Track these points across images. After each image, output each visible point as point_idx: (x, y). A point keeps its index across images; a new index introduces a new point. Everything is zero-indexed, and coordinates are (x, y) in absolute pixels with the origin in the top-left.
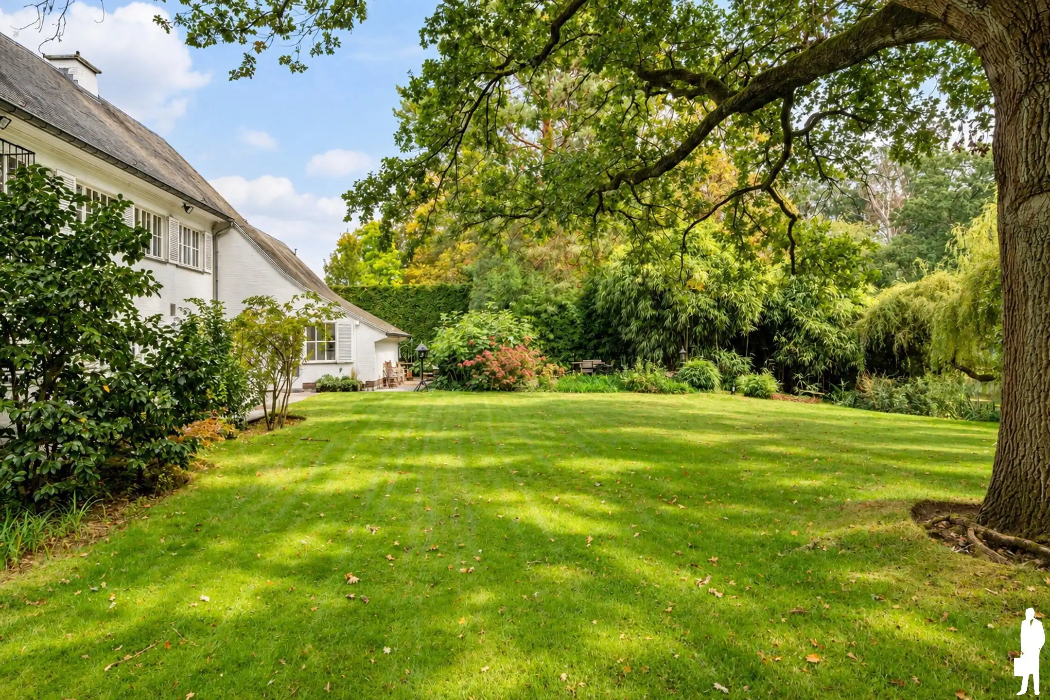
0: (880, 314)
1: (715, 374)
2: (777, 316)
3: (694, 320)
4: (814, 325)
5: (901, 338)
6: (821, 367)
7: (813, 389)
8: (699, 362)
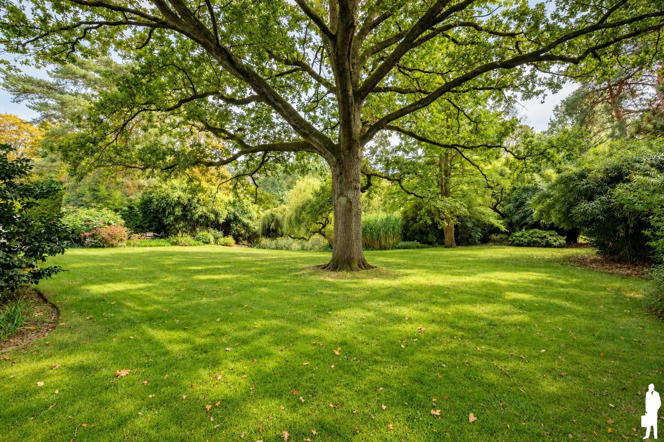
0: (266, 217)
1: (212, 239)
2: (232, 216)
3: (201, 217)
4: (246, 221)
5: (273, 225)
6: (247, 235)
7: (245, 242)
8: (205, 233)
